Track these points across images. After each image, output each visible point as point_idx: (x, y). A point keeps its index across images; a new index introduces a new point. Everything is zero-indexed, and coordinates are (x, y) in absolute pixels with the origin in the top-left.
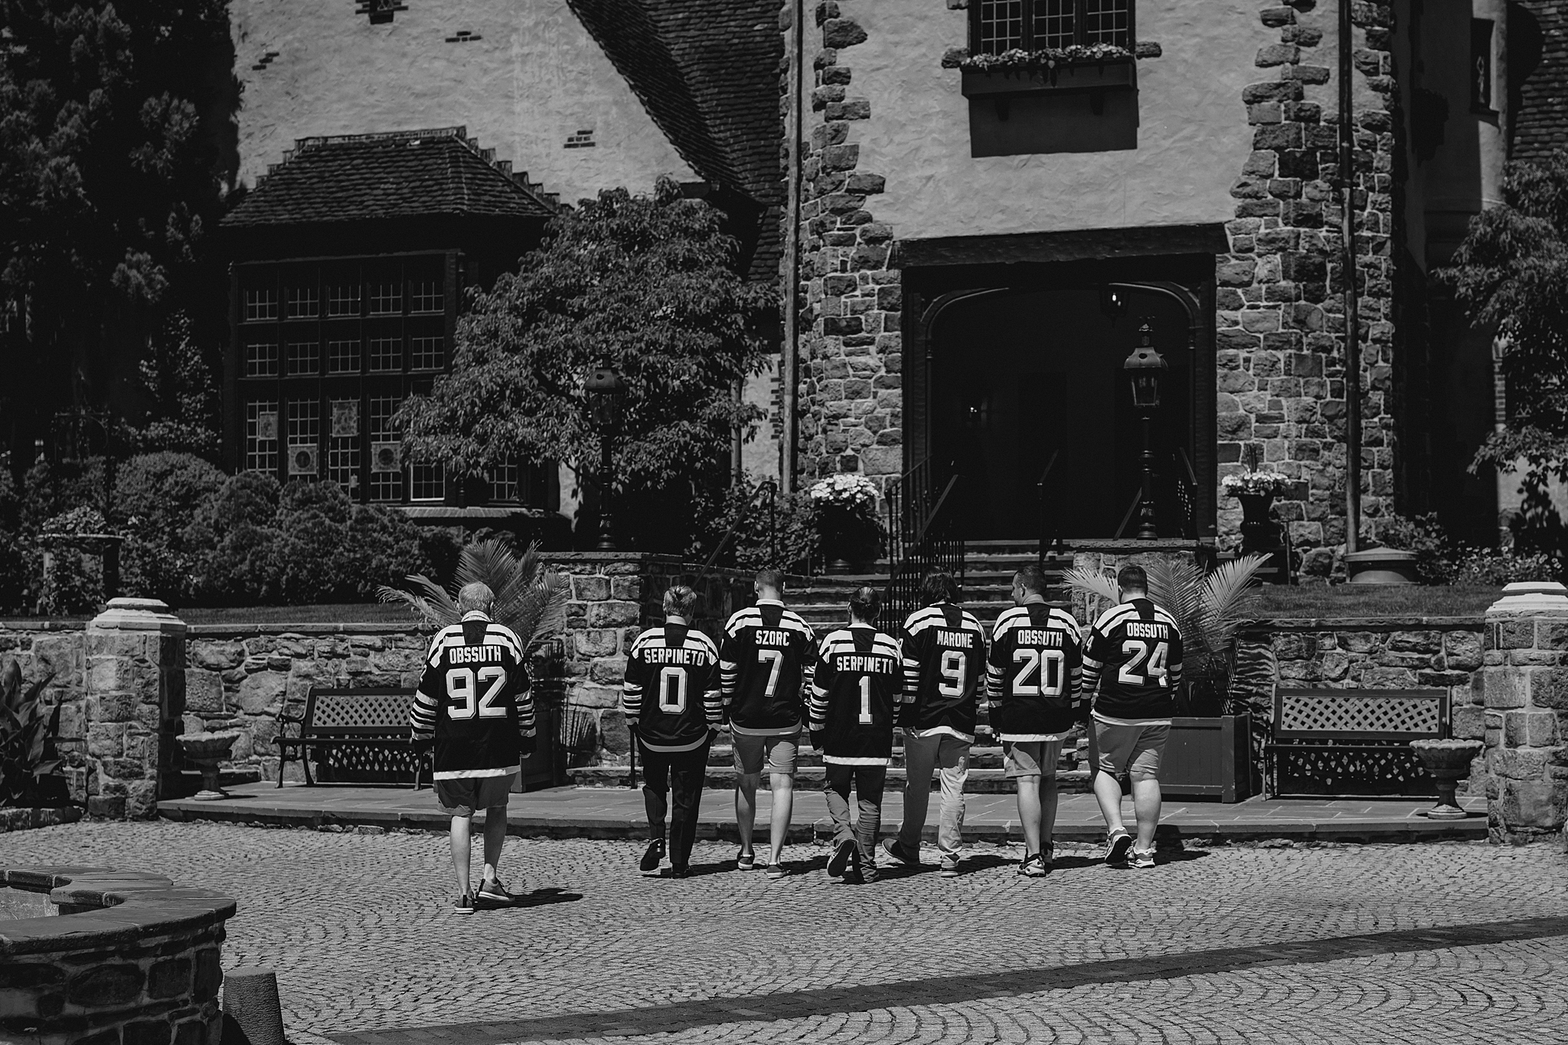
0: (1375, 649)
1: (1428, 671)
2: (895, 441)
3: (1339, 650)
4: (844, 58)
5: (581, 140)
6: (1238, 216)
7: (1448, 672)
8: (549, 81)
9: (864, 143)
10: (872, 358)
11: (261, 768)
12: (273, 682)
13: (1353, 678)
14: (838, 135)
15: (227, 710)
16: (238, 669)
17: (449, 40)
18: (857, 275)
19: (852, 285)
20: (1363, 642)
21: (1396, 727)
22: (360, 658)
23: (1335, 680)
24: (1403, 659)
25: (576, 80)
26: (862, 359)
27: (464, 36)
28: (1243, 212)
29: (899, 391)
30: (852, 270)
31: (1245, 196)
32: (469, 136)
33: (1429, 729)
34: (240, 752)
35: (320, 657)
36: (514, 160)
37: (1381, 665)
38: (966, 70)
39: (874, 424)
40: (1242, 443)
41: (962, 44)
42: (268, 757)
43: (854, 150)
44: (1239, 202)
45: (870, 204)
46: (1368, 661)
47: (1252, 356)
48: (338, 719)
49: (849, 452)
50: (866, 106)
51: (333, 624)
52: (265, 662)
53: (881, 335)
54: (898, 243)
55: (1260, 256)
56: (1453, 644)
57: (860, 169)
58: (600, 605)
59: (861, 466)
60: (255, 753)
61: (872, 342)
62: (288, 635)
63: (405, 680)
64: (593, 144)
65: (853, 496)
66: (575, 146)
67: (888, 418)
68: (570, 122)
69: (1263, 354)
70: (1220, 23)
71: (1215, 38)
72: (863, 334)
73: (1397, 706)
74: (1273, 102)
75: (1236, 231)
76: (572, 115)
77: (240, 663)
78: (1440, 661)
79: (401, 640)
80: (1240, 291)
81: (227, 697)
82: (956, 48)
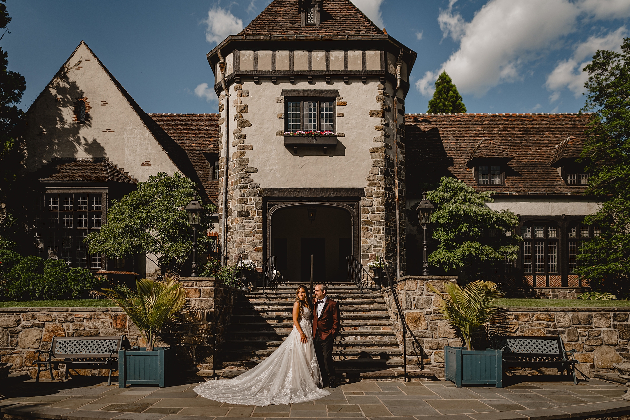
0: (529, 320)
1: (549, 329)
2: (260, 250)
3: (515, 321)
4: (245, 131)
5: (146, 163)
6: (369, 186)
7: (558, 329)
8: (136, 146)
9: (250, 158)
10: (253, 224)
11: (28, 372)
12: (35, 334)
13: (521, 332)
14: (242, 154)
15: (12, 346)
16: (17, 328)
17: (103, 131)
18: (248, 198)
19: (247, 201)
20: (525, 317)
21: (542, 352)
22: (79, 323)
23: (513, 332)
24: (540, 324)
25: (145, 145)
26: (250, 224)
27: (109, 130)
28: (370, 185)
29: (262, 235)
30: (247, 197)
31: (370, 180)
32: (109, 161)
33: (555, 352)
34: (18, 365)
35: (59, 322)
36: (124, 168)
37: (532, 326)
38: (285, 136)
39: (254, 245)
40: (369, 254)
41: (283, 129)
42: (32, 368)
43: (248, 160)
44: (368, 182)
45: (253, 176)
46: (526, 325)
47: (372, 228)
48: (68, 351)
49: (245, 253)
50: (251, 146)
51: (66, 308)
52: (31, 324)
53: (256, 217)
54: (262, 189)
55: (374, 198)
56: (560, 318)
57: (249, 166)
58: (196, 300)
59: (249, 258)
60: (25, 366)
61: (253, 219)
62: (43, 312)
63: (102, 332)
64: (150, 165)
65: (251, 266)
66: (145, 165)
67: (258, 243)
68: (143, 158)
69: (376, 227)
70: (362, 129)
71: (361, 133)
72: (250, 217)
73: (541, 343)
74: (378, 153)
75: (368, 190)
76: (143, 156)
77: (18, 325)
78: (555, 326)
79: (100, 315)
80: (369, 208)
81: (11, 341)
82: (281, 130)
